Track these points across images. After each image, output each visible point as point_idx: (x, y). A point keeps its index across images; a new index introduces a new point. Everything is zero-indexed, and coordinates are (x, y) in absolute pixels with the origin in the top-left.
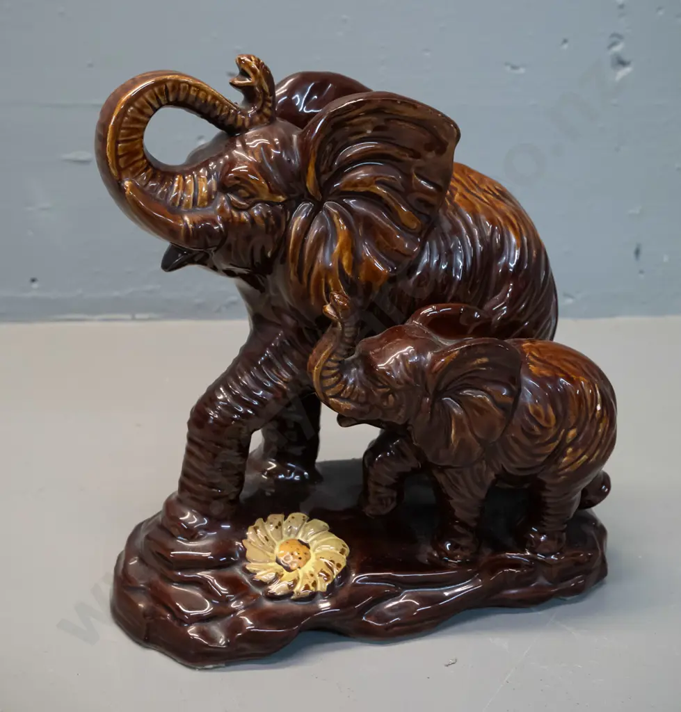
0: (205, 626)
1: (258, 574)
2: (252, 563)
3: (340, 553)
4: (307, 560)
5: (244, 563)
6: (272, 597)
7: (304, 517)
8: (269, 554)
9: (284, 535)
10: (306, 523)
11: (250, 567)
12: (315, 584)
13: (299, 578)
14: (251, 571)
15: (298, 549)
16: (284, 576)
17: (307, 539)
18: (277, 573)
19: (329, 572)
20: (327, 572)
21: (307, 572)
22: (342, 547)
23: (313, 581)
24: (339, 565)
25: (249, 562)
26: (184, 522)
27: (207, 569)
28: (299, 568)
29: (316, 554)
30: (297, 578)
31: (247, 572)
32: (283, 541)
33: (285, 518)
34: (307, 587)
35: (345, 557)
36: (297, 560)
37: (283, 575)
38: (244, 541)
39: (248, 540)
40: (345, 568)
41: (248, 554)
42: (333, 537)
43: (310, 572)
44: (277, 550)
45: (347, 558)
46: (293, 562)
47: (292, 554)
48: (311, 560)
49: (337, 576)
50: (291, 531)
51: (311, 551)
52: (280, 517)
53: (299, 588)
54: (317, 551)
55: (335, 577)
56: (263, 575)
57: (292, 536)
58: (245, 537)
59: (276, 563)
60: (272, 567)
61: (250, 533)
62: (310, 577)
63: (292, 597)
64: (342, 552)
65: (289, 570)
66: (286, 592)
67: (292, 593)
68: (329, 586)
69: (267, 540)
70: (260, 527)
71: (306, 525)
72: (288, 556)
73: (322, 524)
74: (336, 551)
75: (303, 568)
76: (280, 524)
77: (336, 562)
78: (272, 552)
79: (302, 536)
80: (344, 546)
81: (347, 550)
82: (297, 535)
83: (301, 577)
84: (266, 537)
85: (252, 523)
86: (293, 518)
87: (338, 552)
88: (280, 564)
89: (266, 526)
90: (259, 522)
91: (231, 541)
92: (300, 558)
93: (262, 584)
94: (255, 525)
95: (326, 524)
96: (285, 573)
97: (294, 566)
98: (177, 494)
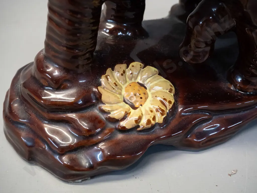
0: (74, 155)
1: (112, 113)
2: (107, 105)
3: (169, 92)
4: (146, 98)
5: (100, 105)
6: (123, 130)
7: (141, 65)
8: (118, 96)
9: (128, 80)
10: (142, 69)
11: (105, 107)
12: (154, 118)
13: (142, 114)
14: (106, 111)
15: (139, 90)
16: (131, 114)
17: (144, 81)
18: (126, 112)
19: (163, 108)
20: (162, 108)
21: (148, 109)
22: (170, 87)
23: (153, 117)
24: (170, 102)
25: (104, 104)
26: (49, 73)
27: (72, 112)
28: (141, 105)
29: (152, 94)
30: (141, 115)
31: (103, 112)
32: (127, 84)
33: (128, 67)
34: (149, 122)
35: (172, 94)
36: (139, 99)
37: (130, 112)
38: (99, 88)
39: (102, 86)
40: (174, 103)
41: (103, 98)
42: (163, 79)
43: (150, 108)
44: (124, 92)
45: (174, 95)
46: (136, 101)
47: (135, 95)
48: (149, 98)
49: (169, 110)
50: (132, 76)
51: (148, 90)
52: (124, 66)
53: (143, 122)
54: (153, 91)
55: (168, 111)
56: (115, 114)
57: (133, 80)
58: (100, 84)
59: (124, 103)
60: (121, 107)
61: (103, 80)
62: (150, 113)
63: (139, 129)
64: (170, 91)
65: (134, 108)
66: (134, 126)
67: (139, 126)
68: (164, 119)
69: (116, 85)
70: (110, 75)
71: (142, 71)
72: (132, 97)
73: (153, 69)
74: (166, 91)
75: (144, 106)
76: (124, 72)
77: (168, 100)
78: (120, 94)
79: (141, 80)
80: (171, 86)
81: (173, 89)
82: (136, 78)
83: (144, 113)
84: (115, 83)
85: (104, 73)
86: (133, 66)
87: (168, 91)
88: (127, 103)
89: (114, 74)
90: (109, 71)
91: (89, 89)
92: (141, 98)
93: (115, 121)
94: (106, 74)
95: (156, 70)
96: (132, 111)
97: (137, 105)
98: (44, 52)
